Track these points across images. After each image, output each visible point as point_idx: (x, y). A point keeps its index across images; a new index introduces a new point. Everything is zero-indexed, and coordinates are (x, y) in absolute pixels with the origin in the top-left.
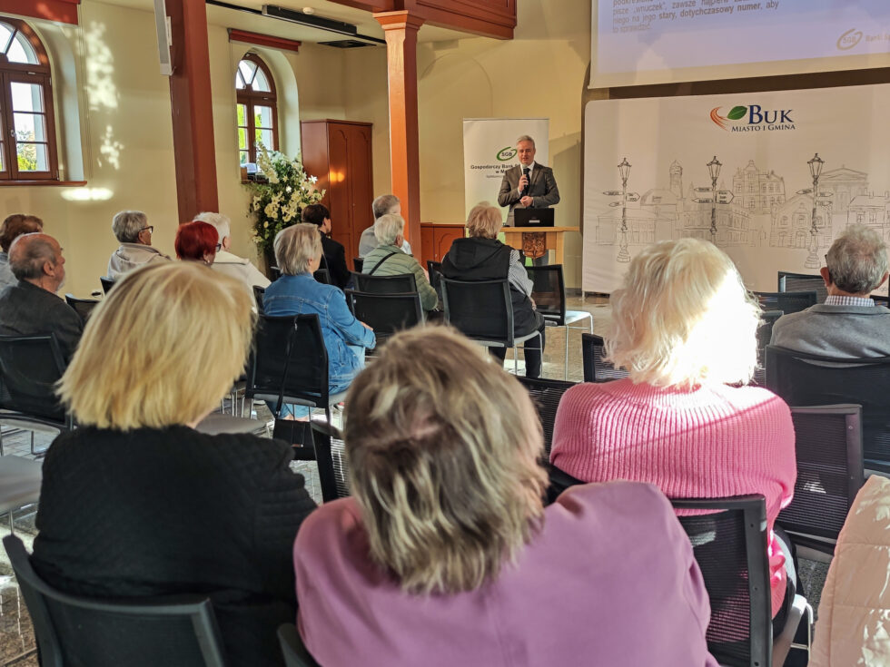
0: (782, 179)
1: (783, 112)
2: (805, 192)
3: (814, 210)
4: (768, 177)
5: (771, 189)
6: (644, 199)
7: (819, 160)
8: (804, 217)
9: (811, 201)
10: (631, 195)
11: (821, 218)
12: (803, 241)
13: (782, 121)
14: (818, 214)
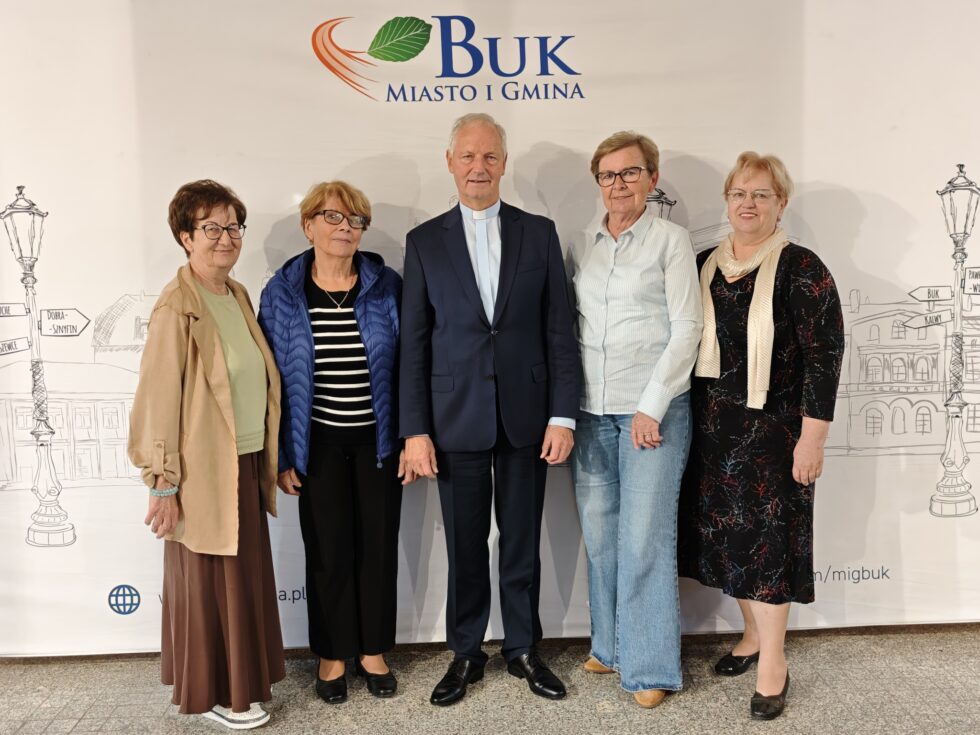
6: (104, 327)
7: (660, 198)
10: (57, 315)
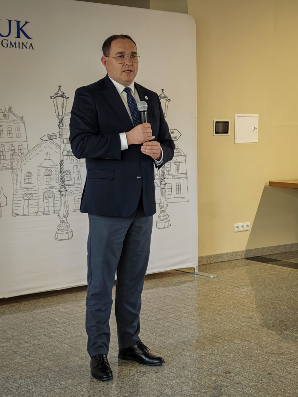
0: (22, 119)
1: (18, 22)
2: (51, 138)
3: (62, 161)
4: (5, 116)
5: (10, 133)
7: (63, 95)
8: (51, 171)
9: (58, 150)
11: (69, 172)
12: (52, 204)
13: (18, 36)
14: (66, 167)
